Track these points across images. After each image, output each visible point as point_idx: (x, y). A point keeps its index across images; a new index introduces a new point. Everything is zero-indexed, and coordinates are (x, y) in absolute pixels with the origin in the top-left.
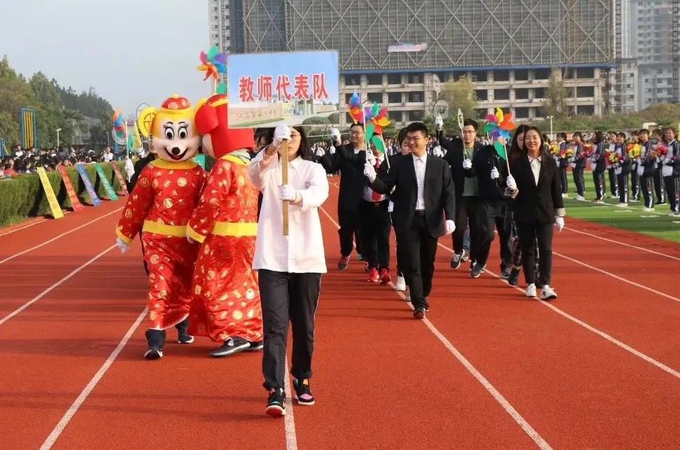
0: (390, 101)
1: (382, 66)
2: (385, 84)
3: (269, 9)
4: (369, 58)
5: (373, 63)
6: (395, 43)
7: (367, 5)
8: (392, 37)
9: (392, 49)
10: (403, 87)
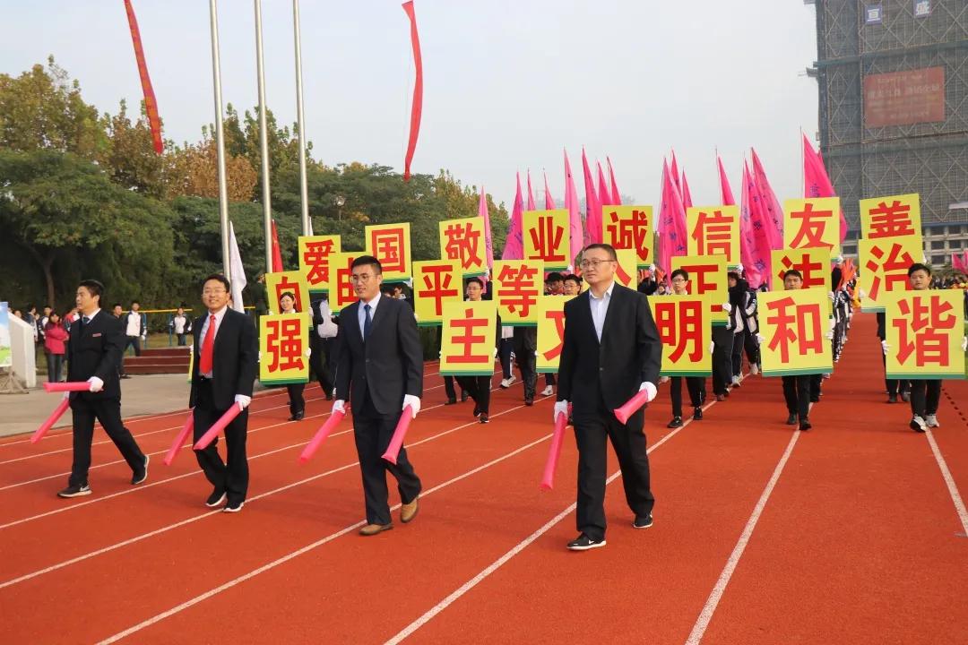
0: (951, 247)
1: (943, 220)
2: (946, 234)
3: (850, 181)
4: (933, 215)
5: (936, 218)
6: (955, 202)
7: (930, 173)
8: (952, 197)
9: (952, 207)
10: (962, 236)
